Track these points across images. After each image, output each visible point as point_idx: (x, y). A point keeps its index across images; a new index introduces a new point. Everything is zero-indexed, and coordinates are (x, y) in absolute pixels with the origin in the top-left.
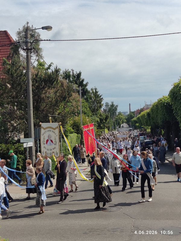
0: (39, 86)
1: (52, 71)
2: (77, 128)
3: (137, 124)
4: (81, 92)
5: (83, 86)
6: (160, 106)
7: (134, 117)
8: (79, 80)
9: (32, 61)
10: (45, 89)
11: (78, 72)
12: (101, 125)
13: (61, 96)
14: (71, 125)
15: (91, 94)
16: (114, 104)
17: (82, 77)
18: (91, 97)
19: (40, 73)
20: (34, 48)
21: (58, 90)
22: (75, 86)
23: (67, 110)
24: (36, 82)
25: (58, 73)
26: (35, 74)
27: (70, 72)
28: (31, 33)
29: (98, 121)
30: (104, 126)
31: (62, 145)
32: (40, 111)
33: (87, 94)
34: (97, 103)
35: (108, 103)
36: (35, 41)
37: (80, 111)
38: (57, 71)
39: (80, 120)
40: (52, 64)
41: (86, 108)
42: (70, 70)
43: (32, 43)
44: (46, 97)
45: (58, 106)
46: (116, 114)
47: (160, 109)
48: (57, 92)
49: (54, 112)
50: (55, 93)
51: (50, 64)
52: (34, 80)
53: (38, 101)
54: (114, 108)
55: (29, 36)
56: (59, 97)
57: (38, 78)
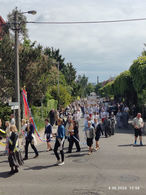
0: (25, 60)
1: (36, 48)
2: (55, 95)
3: (104, 93)
4: (58, 65)
5: (61, 61)
6: (122, 79)
7: (101, 87)
8: (58, 56)
9: (20, 39)
10: (29, 62)
11: (57, 50)
12: (74, 93)
13: (42, 69)
14: (50, 93)
15: (67, 68)
16: (85, 76)
17: (60, 54)
18: (67, 70)
19: (25, 49)
20: (21, 29)
21: (40, 64)
22: (54, 61)
23: (47, 80)
24: (23, 57)
25: (41, 50)
26: (21, 50)
27: (50, 49)
28: (19, 16)
29: (72, 90)
30: (77, 94)
31: (43, 108)
32: (25, 80)
33: (63, 67)
34: (72, 75)
35: (80, 76)
36: (22, 23)
37: (57, 82)
38: (40, 48)
39: (57, 89)
40: (35, 42)
41: (62, 79)
42: (50, 48)
43: (20, 24)
44: (30, 69)
45: (40, 77)
46: (87, 84)
47: (122, 81)
48: (39, 65)
49: (36, 82)
50: (37, 66)
51: (34, 42)
52: (21, 55)
53: (23, 72)
54: (85, 79)
55: (17, 19)
56: (41, 69)
57: (24, 53)
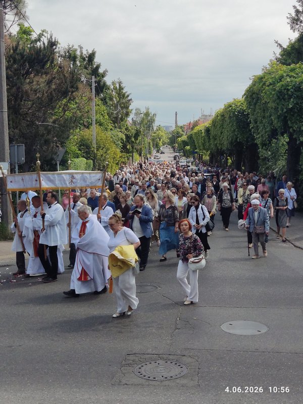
0: (20, 70)
1: (44, 44)
2: (87, 149)
3: (188, 148)
4: (94, 85)
5: (99, 76)
7: (182, 135)
8: (92, 65)
9: (7, 23)
10: (30, 75)
11: (90, 52)
12: (127, 146)
15: (112, 91)
16: (150, 111)
18: (113, 97)
19: (20, 46)
21: (54, 78)
22: (84, 73)
23: (69, 115)
24: (14, 62)
25: (54, 47)
26: (11, 47)
27: (76, 50)
29: (122, 139)
30: (133, 148)
32: (21, 115)
34: (122, 108)
35: (139, 110)
37: (92, 121)
39: (92, 135)
41: (102, 115)
42: (76, 47)
44: (31, 90)
46: (153, 129)
47: (228, 121)
48: (51, 82)
49: (45, 118)
50: (47, 84)
51: (41, 32)
52: (10, 58)
53: (17, 96)
54: (149, 118)
56: (54, 90)
57: (18, 54)
